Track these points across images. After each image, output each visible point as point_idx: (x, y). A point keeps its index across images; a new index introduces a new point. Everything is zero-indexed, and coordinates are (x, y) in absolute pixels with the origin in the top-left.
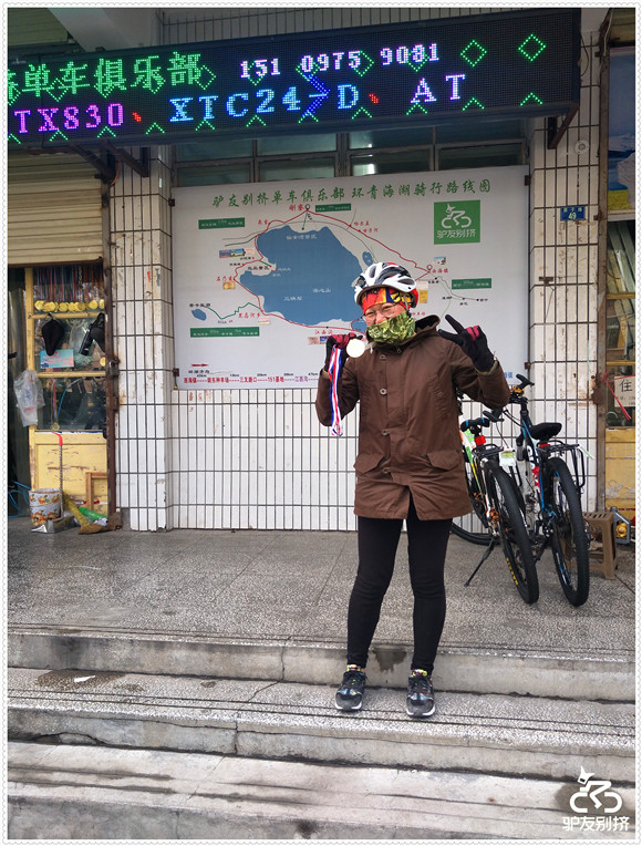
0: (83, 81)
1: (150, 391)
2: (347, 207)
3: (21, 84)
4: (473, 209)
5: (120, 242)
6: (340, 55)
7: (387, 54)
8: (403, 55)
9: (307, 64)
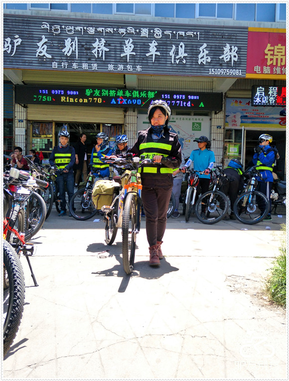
3: (117, 94)
4: (200, 124)
5: (128, 126)
6: (181, 96)
7: (190, 97)
8: (192, 97)
9: (175, 97)
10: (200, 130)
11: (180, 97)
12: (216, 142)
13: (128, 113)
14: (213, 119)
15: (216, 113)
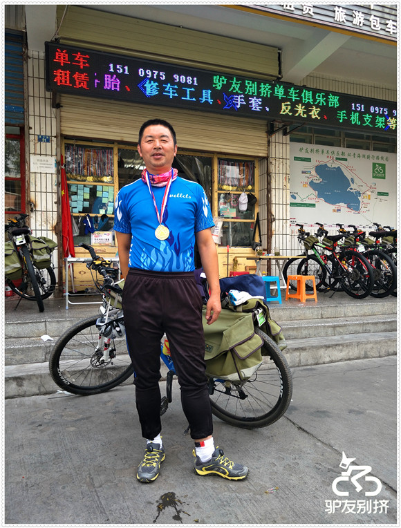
0: (297, 97)
1: (285, 229)
2: (346, 160)
4: (383, 166)
5: (274, 162)
10: (384, 178)
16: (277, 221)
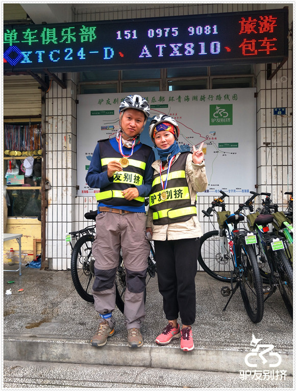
0: (35, 39)
1: (64, 197)
2: (166, 106)
4: (229, 108)
5: (50, 121)
6: (168, 30)
7: (191, 30)
8: (199, 30)
9: (151, 33)
10: (232, 124)
11: (164, 32)
12: (274, 149)
13: (50, 91)
14: (262, 93)
15: (270, 75)
16: (55, 189)
